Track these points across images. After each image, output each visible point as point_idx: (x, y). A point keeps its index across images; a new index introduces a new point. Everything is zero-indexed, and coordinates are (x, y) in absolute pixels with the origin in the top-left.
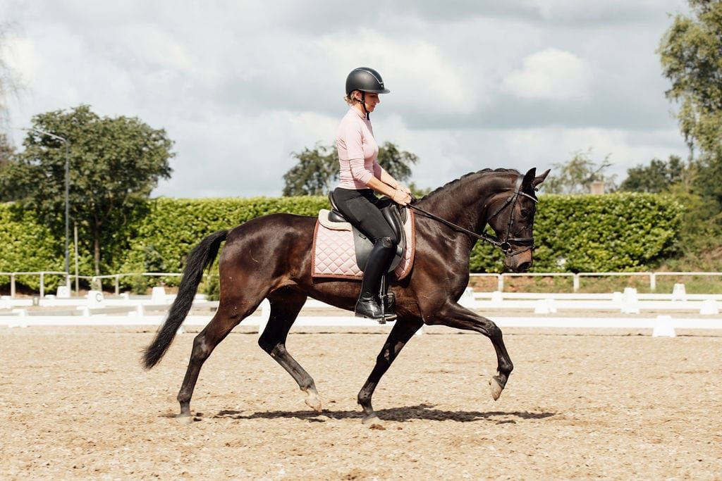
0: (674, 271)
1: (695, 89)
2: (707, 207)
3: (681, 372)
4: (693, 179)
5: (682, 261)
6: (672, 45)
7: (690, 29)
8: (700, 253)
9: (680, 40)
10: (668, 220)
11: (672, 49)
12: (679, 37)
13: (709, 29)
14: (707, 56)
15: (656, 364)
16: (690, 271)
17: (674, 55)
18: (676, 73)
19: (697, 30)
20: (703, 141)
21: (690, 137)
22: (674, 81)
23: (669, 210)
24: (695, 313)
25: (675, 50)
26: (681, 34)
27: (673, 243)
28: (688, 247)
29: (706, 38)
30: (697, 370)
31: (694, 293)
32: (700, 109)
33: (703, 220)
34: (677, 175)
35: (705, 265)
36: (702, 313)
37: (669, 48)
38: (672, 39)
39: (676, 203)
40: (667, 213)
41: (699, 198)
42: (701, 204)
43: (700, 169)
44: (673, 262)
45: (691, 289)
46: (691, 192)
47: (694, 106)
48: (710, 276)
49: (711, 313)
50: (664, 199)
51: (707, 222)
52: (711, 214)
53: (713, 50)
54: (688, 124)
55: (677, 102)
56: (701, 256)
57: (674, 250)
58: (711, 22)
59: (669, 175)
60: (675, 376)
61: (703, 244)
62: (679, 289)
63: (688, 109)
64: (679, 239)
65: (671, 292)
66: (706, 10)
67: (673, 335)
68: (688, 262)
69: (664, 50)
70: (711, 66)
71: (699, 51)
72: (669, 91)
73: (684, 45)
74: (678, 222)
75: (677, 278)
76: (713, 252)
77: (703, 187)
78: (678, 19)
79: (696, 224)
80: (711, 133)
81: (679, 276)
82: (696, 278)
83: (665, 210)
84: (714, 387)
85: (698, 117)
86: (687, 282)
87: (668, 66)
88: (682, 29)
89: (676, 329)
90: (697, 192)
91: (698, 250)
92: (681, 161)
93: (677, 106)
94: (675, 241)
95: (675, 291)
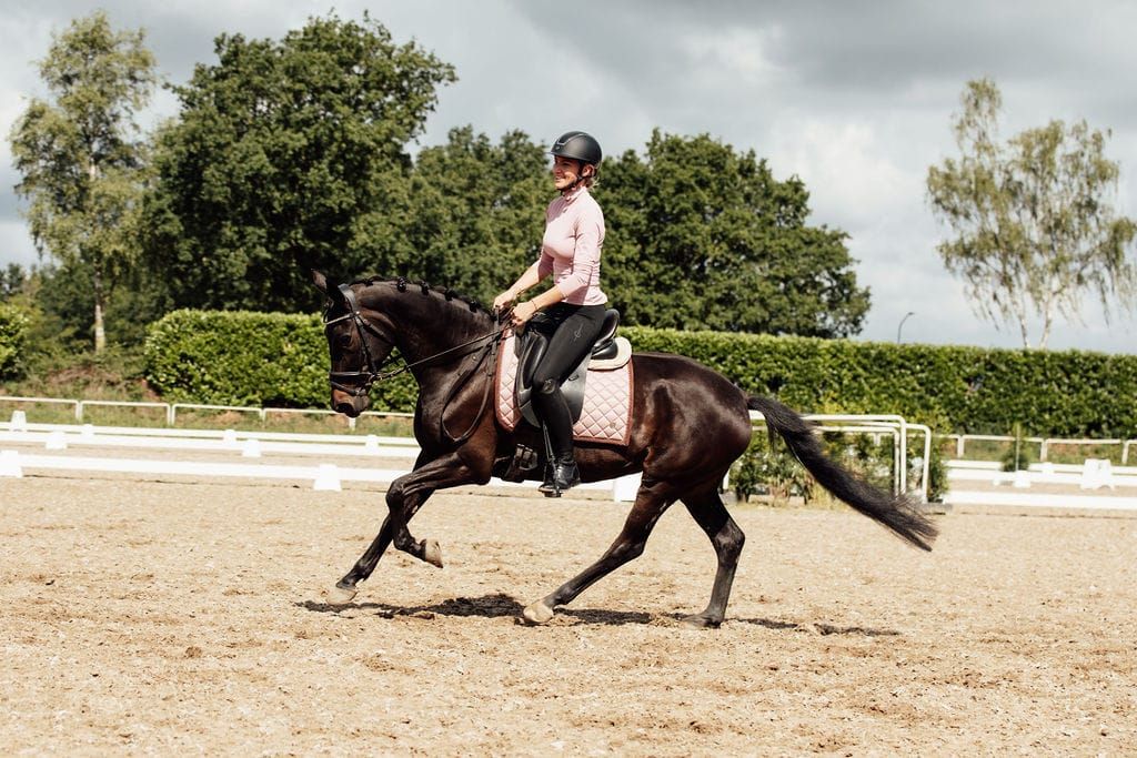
0: (14, 396)
1: (50, 185)
2: (49, 324)
3: (39, 527)
4: (35, 292)
5: (23, 385)
6: (26, 133)
7: (47, 114)
8: (47, 375)
9: (36, 128)
10: (11, 335)
11: (25, 137)
12: (34, 124)
13: (69, 115)
14: (64, 147)
15: (5, 515)
16: (31, 397)
17: (27, 144)
18: (29, 166)
19: (55, 116)
20: (55, 245)
21: (39, 240)
22: (25, 174)
23: (12, 324)
24: (38, 448)
25: (29, 138)
26: (35, 120)
27: (14, 364)
28: (32, 369)
29: (66, 126)
30: (59, 525)
31: (36, 422)
32: (53, 208)
33: (45, 338)
34: (17, 286)
35: (49, 391)
36: (48, 447)
37: (22, 136)
38: (26, 126)
39: (21, 316)
40: (9, 327)
41: (41, 312)
42: (44, 319)
43: (44, 280)
44: (13, 386)
45: (32, 418)
46: (33, 306)
47: (47, 205)
48: (56, 404)
49: (58, 447)
50: (6, 311)
51: (48, 340)
52: (54, 331)
53: (73, 141)
54: (38, 225)
55: (27, 198)
56: (47, 379)
57: (16, 371)
58: (71, 108)
59: (7, 286)
60: (33, 532)
61: (48, 367)
62: (19, 417)
63: (39, 208)
64: (22, 357)
65: (9, 421)
66: (67, 94)
67: (20, 475)
68: (31, 386)
69: (16, 138)
70: (69, 159)
71: (56, 141)
72: (19, 185)
73: (39, 133)
74: (22, 339)
75: (16, 404)
76: (61, 375)
77: (45, 302)
78: (33, 102)
79: (37, 342)
80: (65, 237)
81: (19, 402)
82: (39, 405)
83: (8, 324)
84: (85, 551)
85: (51, 219)
86: (28, 410)
87: (19, 156)
88: (37, 114)
89: (23, 468)
90: (39, 306)
91: (44, 373)
92: (22, 270)
93: (27, 204)
94: (17, 360)
95: (13, 419)
